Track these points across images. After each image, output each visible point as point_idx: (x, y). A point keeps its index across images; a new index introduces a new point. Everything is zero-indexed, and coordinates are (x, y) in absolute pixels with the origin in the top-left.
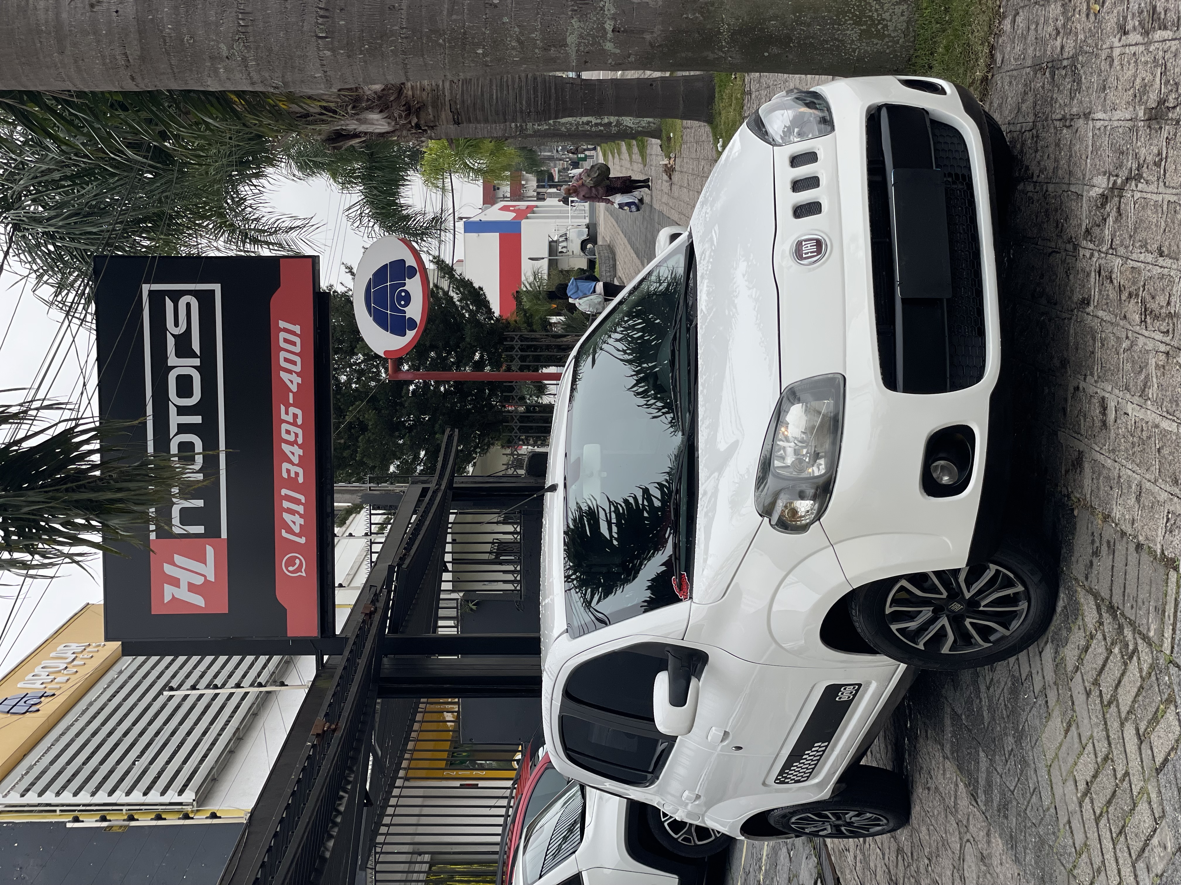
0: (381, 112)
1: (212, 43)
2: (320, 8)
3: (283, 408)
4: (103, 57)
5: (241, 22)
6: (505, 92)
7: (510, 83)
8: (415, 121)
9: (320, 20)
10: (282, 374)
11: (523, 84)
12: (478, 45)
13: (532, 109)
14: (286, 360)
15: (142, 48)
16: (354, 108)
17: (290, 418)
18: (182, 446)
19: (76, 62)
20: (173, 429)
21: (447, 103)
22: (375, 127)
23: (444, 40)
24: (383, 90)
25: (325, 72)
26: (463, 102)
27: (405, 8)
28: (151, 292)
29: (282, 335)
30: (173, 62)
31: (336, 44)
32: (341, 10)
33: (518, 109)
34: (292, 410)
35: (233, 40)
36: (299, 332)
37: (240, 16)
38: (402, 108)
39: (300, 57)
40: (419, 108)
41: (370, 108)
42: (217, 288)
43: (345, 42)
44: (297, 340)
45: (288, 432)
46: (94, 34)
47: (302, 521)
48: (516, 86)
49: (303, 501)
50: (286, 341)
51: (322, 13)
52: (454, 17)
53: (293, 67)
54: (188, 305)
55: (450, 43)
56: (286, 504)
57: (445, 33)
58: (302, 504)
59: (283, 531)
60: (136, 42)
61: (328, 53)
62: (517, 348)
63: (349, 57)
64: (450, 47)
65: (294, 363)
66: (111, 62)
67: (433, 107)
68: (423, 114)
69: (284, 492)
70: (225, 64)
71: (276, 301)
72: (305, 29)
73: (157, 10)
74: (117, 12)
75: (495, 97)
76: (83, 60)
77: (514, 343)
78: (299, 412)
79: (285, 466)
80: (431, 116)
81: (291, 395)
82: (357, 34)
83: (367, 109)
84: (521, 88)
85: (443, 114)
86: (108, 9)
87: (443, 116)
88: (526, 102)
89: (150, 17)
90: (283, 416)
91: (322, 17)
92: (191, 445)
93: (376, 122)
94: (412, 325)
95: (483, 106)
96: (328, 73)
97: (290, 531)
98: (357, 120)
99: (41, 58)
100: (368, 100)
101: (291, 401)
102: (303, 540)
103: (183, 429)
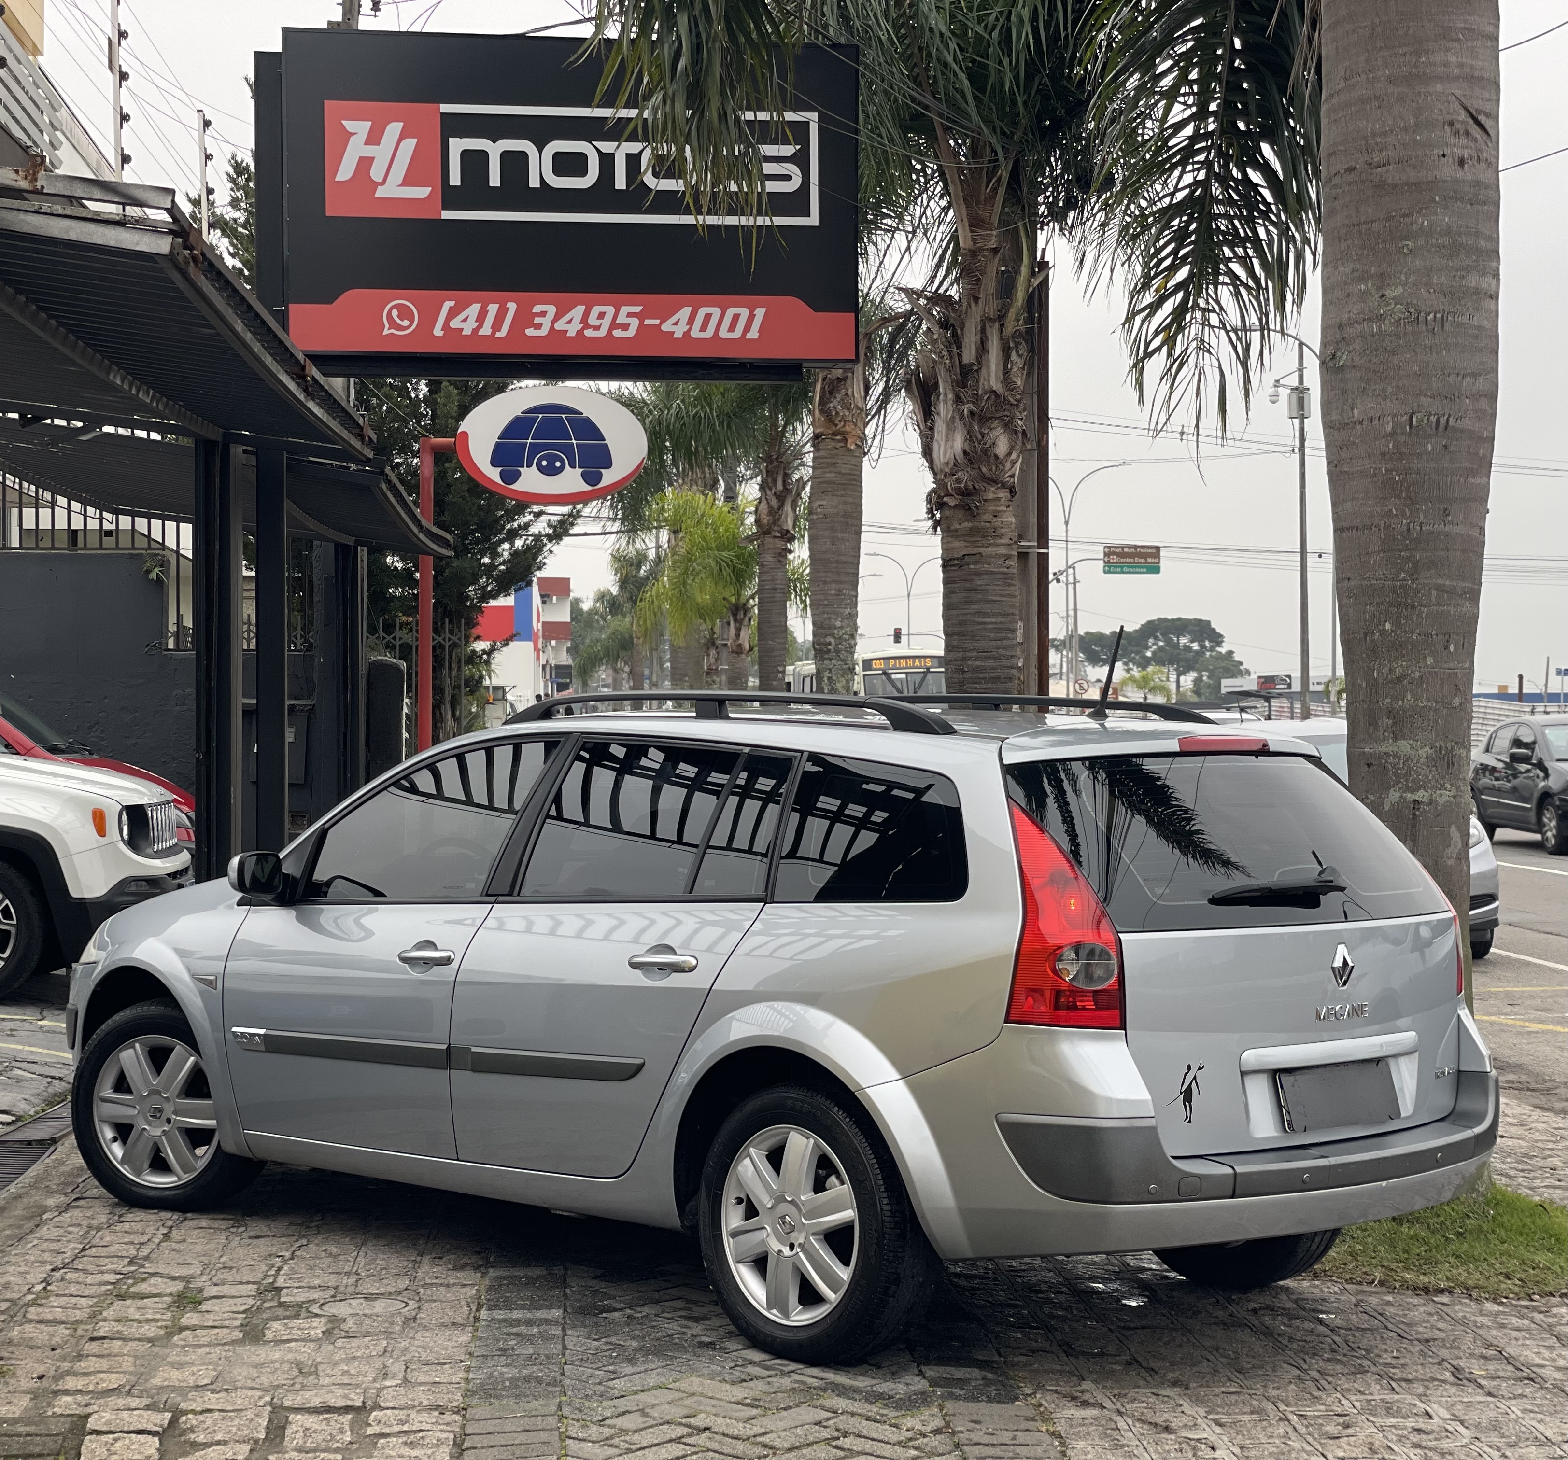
0: (965, 453)
1: (1403, 277)
2: (1448, 420)
3: (637, 309)
4: (1384, 134)
5: (1431, 316)
6: (992, 635)
7: (1005, 642)
8: (952, 502)
9: (1433, 419)
10: (686, 311)
11: (1004, 662)
12: (1397, 624)
13: (968, 675)
14: (708, 317)
15: (1396, 185)
16: (972, 413)
17: (622, 319)
18: (582, 158)
19: (1377, 98)
20: (607, 147)
21: (977, 550)
22: (943, 444)
23: (1404, 580)
24: (996, 457)
25: (1361, 423)
26: (978, 574)
27: (1447, 529)
28: (807, 124)
29: (744, 312)
30: (1375, 225)
31: (1402, 439)
32: (1445, 447)
33: (969, 654)
34: (634, 323)
35: (1408, 304)
36: (749, 336)
37: (1439, 315)
38: (970, 484)
39: (1384, 391)
40: (970, 509)
41: (970, 437)
42: (813, 220)
43: (1404, 450)
44: (737, 334)
45: (601, 315)
46: (1416, 125)
47: (467, 331)
48: (1001, 651)
49: (498, 335)
50: (736, 317)
51: (1443, 421)
52: (1434, 593)
53: (1368, 381)
54: (788, 178)
55: (1400, 587)
56: (493, 309)
57: (1413, 580)
58: (493, 333)
59: (452, 303)
60: (1404, 177)
61: (1389, 428)
62: (440, 639)
63: (1383, 454)
64: (1395, 586)
65: (703, 328)
66: (1377, 144)
67: (971, 529)
68: (960, 514)
69: (512, 307)
70: (1373, 291)
71: (793, 305)
72: (1423, 399)
73: (1446, 207)
74: (1444, 155)
75: (986, 620)
76: (1379, 107)
77: (448, 635)
78: (631, 333)
79: (551, 310)
80: (957, 526)
81: (657, 322)
82: (1414, 466)
83: (968, 433)
84: (998, 658)
85: (963, 544)
86: (1447, 145)
87: (956, 544)
88: (979, 667)
89: (1437, 198)
90: (625, 310)
91: (1438, 421)
92: (582, 171)
93: (949, 444)
94: (511, 477)
95: (972, 603)
96: (1358, 427)
97: (452, 314)
98: (953, 417)
99: (1381, 53)
100: (983, 435)
101: (647, 322)
102: (438, 332)
103: (607, 161)
